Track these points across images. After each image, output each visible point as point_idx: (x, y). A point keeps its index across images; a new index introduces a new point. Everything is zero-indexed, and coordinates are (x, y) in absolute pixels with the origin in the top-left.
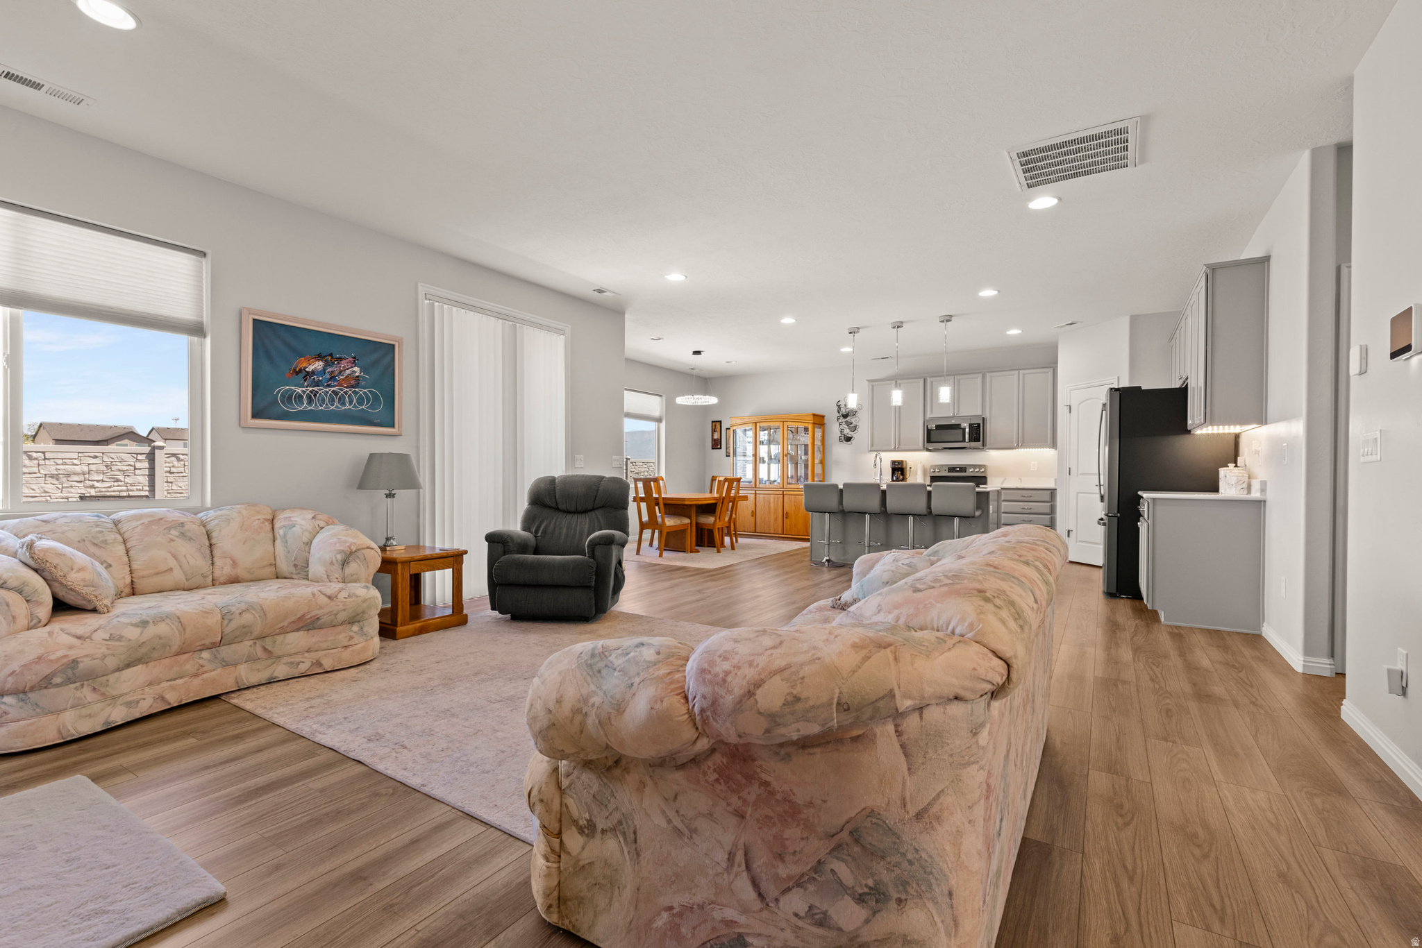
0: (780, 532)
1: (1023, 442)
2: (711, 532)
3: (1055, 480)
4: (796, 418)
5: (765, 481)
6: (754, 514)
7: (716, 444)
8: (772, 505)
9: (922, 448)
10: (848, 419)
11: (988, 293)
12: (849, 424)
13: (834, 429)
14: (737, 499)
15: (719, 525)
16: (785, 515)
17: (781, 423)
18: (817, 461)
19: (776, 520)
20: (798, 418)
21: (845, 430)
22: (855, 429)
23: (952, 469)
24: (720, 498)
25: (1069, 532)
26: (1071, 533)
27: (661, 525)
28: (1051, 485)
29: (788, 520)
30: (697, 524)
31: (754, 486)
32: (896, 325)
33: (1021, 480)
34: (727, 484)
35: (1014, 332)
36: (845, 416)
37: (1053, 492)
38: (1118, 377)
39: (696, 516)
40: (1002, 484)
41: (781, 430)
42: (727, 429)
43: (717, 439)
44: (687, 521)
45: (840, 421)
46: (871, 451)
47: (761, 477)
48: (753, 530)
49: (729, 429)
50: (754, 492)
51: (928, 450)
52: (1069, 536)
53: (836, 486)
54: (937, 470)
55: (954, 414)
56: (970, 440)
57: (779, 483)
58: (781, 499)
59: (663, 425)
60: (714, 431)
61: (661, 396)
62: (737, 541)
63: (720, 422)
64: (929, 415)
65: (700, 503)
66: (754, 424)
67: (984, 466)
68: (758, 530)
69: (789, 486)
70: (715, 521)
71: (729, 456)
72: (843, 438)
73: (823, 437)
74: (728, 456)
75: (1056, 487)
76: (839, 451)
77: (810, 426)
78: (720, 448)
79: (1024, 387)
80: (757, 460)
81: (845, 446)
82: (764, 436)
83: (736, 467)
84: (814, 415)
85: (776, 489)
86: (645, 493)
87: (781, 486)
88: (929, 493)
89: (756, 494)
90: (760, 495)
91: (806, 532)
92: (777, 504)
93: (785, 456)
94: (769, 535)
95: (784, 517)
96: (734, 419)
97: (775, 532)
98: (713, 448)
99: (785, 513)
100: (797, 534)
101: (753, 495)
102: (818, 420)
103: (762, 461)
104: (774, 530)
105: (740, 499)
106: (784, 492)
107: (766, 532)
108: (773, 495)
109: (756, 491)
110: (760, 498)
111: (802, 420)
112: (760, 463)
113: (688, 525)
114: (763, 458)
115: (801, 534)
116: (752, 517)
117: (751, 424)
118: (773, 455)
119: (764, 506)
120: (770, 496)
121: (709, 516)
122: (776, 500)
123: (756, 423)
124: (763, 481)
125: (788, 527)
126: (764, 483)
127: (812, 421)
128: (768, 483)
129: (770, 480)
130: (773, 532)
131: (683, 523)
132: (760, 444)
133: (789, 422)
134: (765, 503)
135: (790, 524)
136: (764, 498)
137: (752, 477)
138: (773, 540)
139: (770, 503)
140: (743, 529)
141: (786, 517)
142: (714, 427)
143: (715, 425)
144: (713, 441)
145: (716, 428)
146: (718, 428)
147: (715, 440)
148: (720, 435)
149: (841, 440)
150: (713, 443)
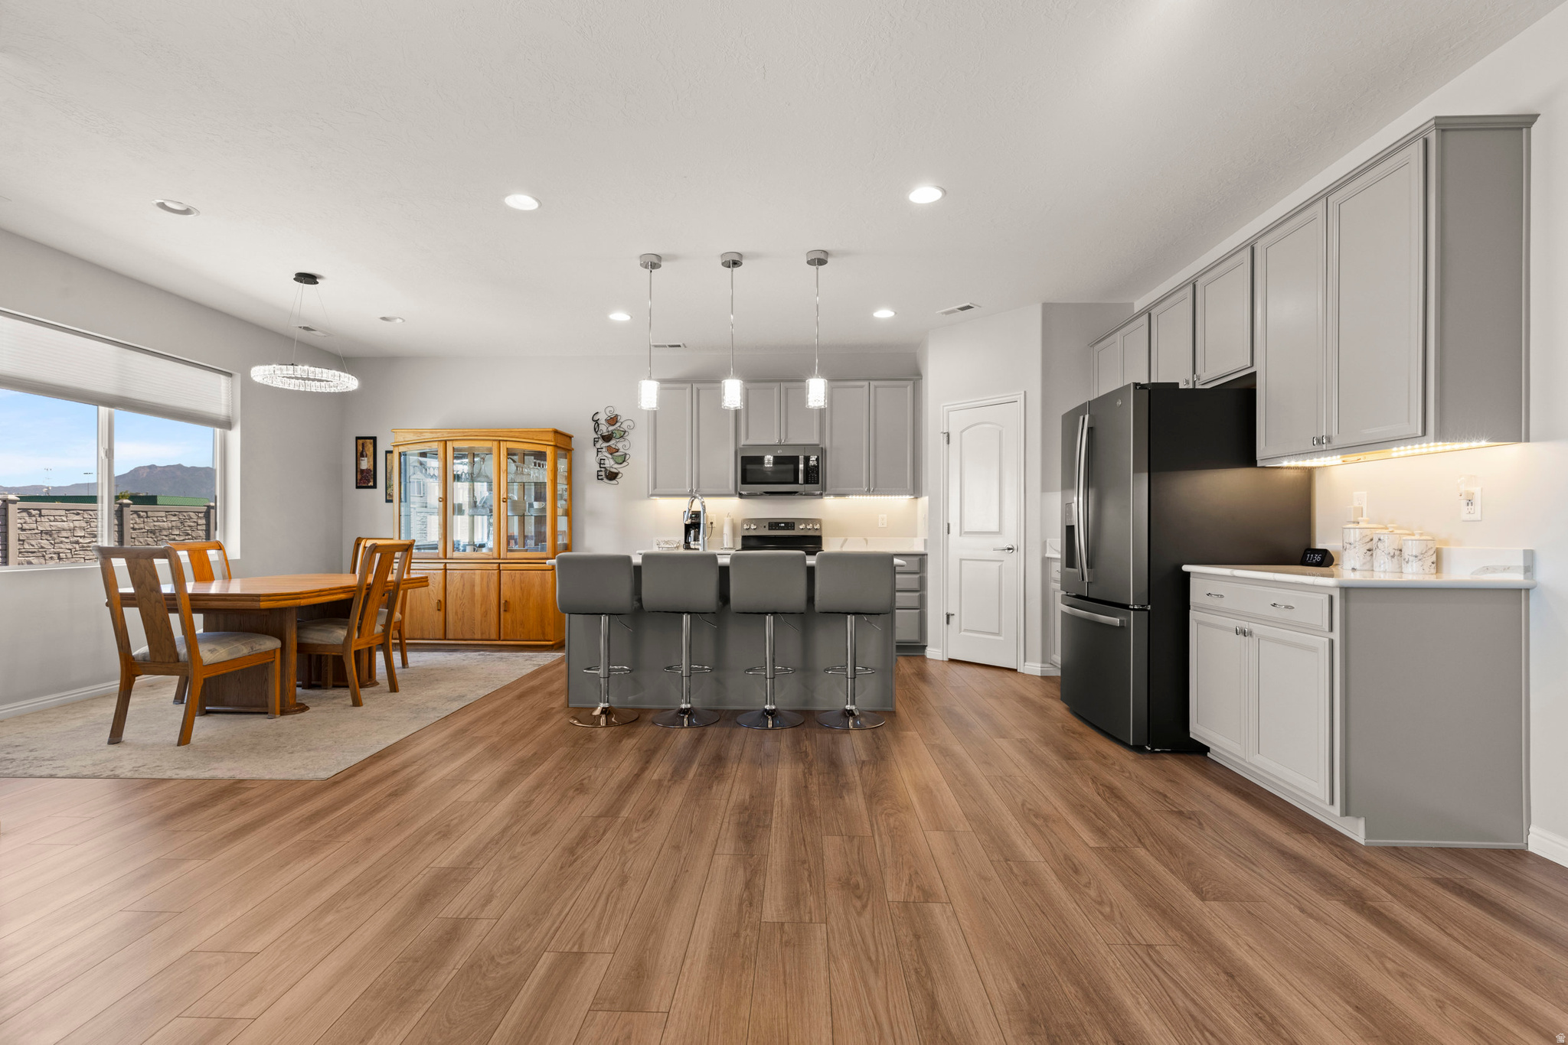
0: (494, 636)
1: (875, 486)
2: (339, 662)
3: (925, 540)
4: (523, 435)
5: (464, 547)
6: (442, 606)
7: (366, 480)
8: (477, 589)
9: (733, 492)
10: (612, 443)
11: (925, 194)
12: (613, 451)
13: (589, 459)
14: (402, 586)
15: (358, 643)
16: (504, 606)
17: (495, 443)
18: (560, 511)
19: (485, 614)
20: (527, 434)
21: (607, 462)
22: (624, 459)
23: (774, 525)
24: (359, 588)
25: (948, 616)
26: (951, 618)
27: (186, 664)
28: (918, 548)
29: (508, 616)
30: (302, 647)
31: (441, 556)
32: (730, 258)
33: (866, 540)
34: (378, 556)
35: (884, 314)
36: (607, 438)
37: (922, 558)
38: (1025, 392)
39: (299, 628)
40: (842, 547)
41: (495, 456)
42: (387, 452)
43: (368, 470)
44: (271, 644)
45: (598, 446)
46: (652, 495)
47: (455, 539)
48: (440, 634)
49: (391, 452)
50: (441, 566)
51: (741, 496)
52: (948, 623)
53: (628, 559)
54: (753, 527)
55: (780, 440)
56: (806, 481)
57: (491, 550)
58: (495, 578)
59: (235, 436)
60: (360, 455)
61: (230, 375)
62: (405, 663)
63: (374, 439)
64: (743, 442)
65: (304, 602)
66: (442, 444)
67: (819, 521)
68: (450, 635)
69: (510, 555)
70: (349, 635)
71: (391, 501)
72: (603, 473)
73: (570, 471)
74: (389, 501)
75: (927, 552)
76: (597, 496)
77: (549, 451)
78: (375, 486)
79: (875, 406)
80: (448, 509)
81: (606, 489)
82: (461, 467)
83: (408, 523)
84: (556, 432)
85: (485, 561)
86: (134, 584)
87: (496, 555)
88: (811, 570)
89: (446, 570)
90: (455, 571)
91: (544, 633)
92: (488, 586)
93: (502, 502)
94: (472, 642)
95: (502, 610)
96: (403, 434)
97: (484, 637)
98: (357, 487)
99: (502, 602)
100: (527, 639)
101: (441, 571)
102: (562, 442)
103: (459, 510)
104: (482, 634)
105: (409, 583)
106: (501, 565)
107: (466, 637)
108: (480, 571)
109: (445, 566)
110: (454, 577)
111: (533, 439)
112: (454, 514)
113: (274, 651)
114: (460, 506)
115: (534, 638)
116: (438, 612)
117: (436, 443)
118: (478, 500)
119: (463, 592)
120: (475, 574)
121: (332, 630)
122: (485, 580)
123: (446, 441)
124: (459, 545)
125: (509, 627)
126: (461, 548)
127: (552, 444)
128: (469, 549)
129: (474, 545)
130: (480, 637)
131: (258, 652)
132: (454, 480)
133: (508, 443)
134: (464, 585)
135: (512, 622)
136: (462, 576)
137: (438, 539)
138: (482, 653)
139: (474, 586)
140: (416, 637)
141: (505, 611)
142: (360, 448)
143: (363, 444)
144: (359, 474)
145: (366, 449)
146: (369, 450)
147: (362, 471)
148: (372, 463)
149: (600, 477)
150: (359, 478)
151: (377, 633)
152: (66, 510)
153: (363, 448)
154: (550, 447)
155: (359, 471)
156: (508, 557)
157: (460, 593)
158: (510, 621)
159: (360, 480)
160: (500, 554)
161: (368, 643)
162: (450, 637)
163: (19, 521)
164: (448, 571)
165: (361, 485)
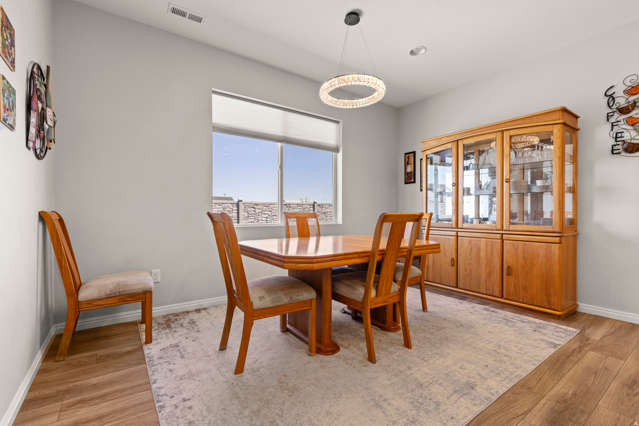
0: (497, 293)
4: (527, 121)
5: (472, 219)
6: (455, 262)
7: (410, 178)
8: (483, 253)
13: (599, 136)
15: (374, 301)
16: (506, 270)
17: (500, 133)
19: (489, 274)
20: (530, 119)
29: (511, 279)
31: (454, 226)
41: (499, 144)
42: (421, 160)
43: (411, 172)
44: (307, 295)
47: (465, 214)
48: (453, 283)
50: (454, 233)
57: (494, 222)
58: (498, 246)
60: (407, 163)
66: (455, 143)
68: (460, 285)
69: (512, 227)
71: (422, 190)
73: (575, 150)
77: (555, 132)
78: (414, 182)
80: (459, 191)
81: (624, 162)
85: (490, 231)
87: (499, 227)
89: (457, 236)
90: (464, 238)
91: (549, 302)
92: (492, 252)
93: (505, 183)
94: (478, 295)
95: (505, 273)
96: (427, 142)
97: (488, 292)
98: (406, 183)
99: (505, 267)
100: (532, 304)
101: (454, 237)
102: (569, 120)
103: (467, 192)
104: (487, 290)
105: (422, 250)
106: (504, 235)
107: (473, 290)
108: (485, 239)
109: (457, 233)
110: (464, 242)
111: (537, 122)
112: (463, 195)
113: (311, 300)
114: (469, 190)
115: (538, 304)
116: (452, 266)
117: (451, 144)
118: (483, 184)
119: (470, 254)
120: (480, 241)
121: (356, 287)
122: (489, 247)
123: (457, 141)
124: (468, 218)
125: (512, 289)
126: (469, 221)
127: (560, 121)
128: (475, 221)
129: (479, 218)
130: (484, 292)
131: (297, 301)
132: (464, 170)
133: (511, 131)
134: (471, 249)
135: (515, 286)
136: (470, 242)
137: (451, 214)
138: (487, 307)
139: (479, 251)
140: (437, 282)
141: (508, 274)
142: (407, 160)
143: (408, 157)
144: (406, 175)
145: (410, 160)
146: (411, 160)
147: (408, 173)
148: (413, 168)
149: (615, 152)
150: (406, 178)
151: (394, 292)
152: (329, 205)
153: (408, 159)
154: (559, 126)
155: (407, 174)
156: (511, 229)
157: (468, 255)
158: (512, 284)
159: (407, 179)
160: (503, 228)
161: (385, 302)
162: (461, 287)
163: (317, 209)
164: (459, 238)
165: (407, 182)
